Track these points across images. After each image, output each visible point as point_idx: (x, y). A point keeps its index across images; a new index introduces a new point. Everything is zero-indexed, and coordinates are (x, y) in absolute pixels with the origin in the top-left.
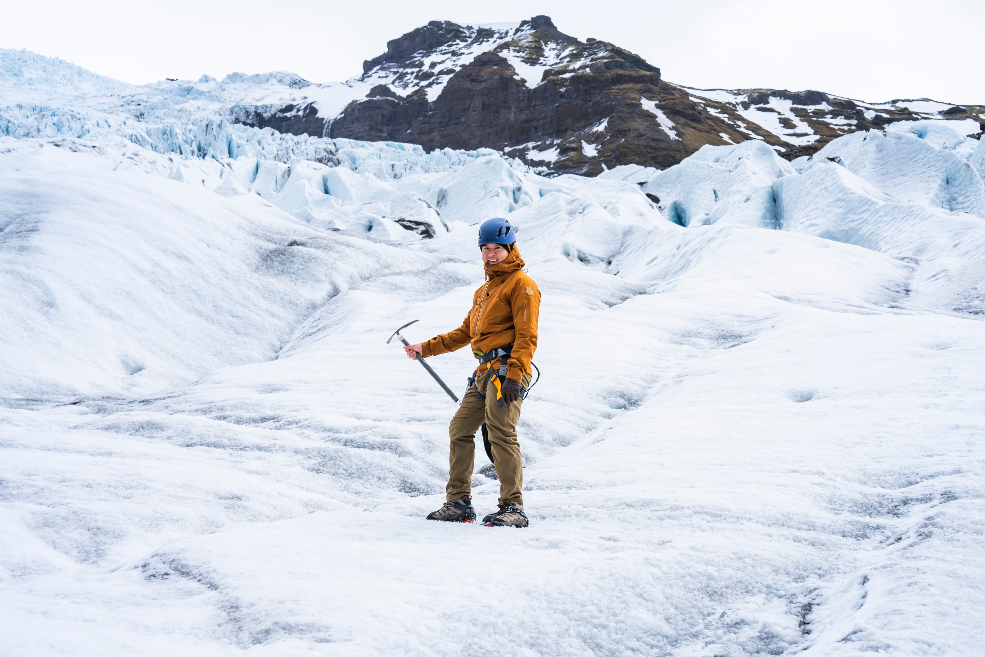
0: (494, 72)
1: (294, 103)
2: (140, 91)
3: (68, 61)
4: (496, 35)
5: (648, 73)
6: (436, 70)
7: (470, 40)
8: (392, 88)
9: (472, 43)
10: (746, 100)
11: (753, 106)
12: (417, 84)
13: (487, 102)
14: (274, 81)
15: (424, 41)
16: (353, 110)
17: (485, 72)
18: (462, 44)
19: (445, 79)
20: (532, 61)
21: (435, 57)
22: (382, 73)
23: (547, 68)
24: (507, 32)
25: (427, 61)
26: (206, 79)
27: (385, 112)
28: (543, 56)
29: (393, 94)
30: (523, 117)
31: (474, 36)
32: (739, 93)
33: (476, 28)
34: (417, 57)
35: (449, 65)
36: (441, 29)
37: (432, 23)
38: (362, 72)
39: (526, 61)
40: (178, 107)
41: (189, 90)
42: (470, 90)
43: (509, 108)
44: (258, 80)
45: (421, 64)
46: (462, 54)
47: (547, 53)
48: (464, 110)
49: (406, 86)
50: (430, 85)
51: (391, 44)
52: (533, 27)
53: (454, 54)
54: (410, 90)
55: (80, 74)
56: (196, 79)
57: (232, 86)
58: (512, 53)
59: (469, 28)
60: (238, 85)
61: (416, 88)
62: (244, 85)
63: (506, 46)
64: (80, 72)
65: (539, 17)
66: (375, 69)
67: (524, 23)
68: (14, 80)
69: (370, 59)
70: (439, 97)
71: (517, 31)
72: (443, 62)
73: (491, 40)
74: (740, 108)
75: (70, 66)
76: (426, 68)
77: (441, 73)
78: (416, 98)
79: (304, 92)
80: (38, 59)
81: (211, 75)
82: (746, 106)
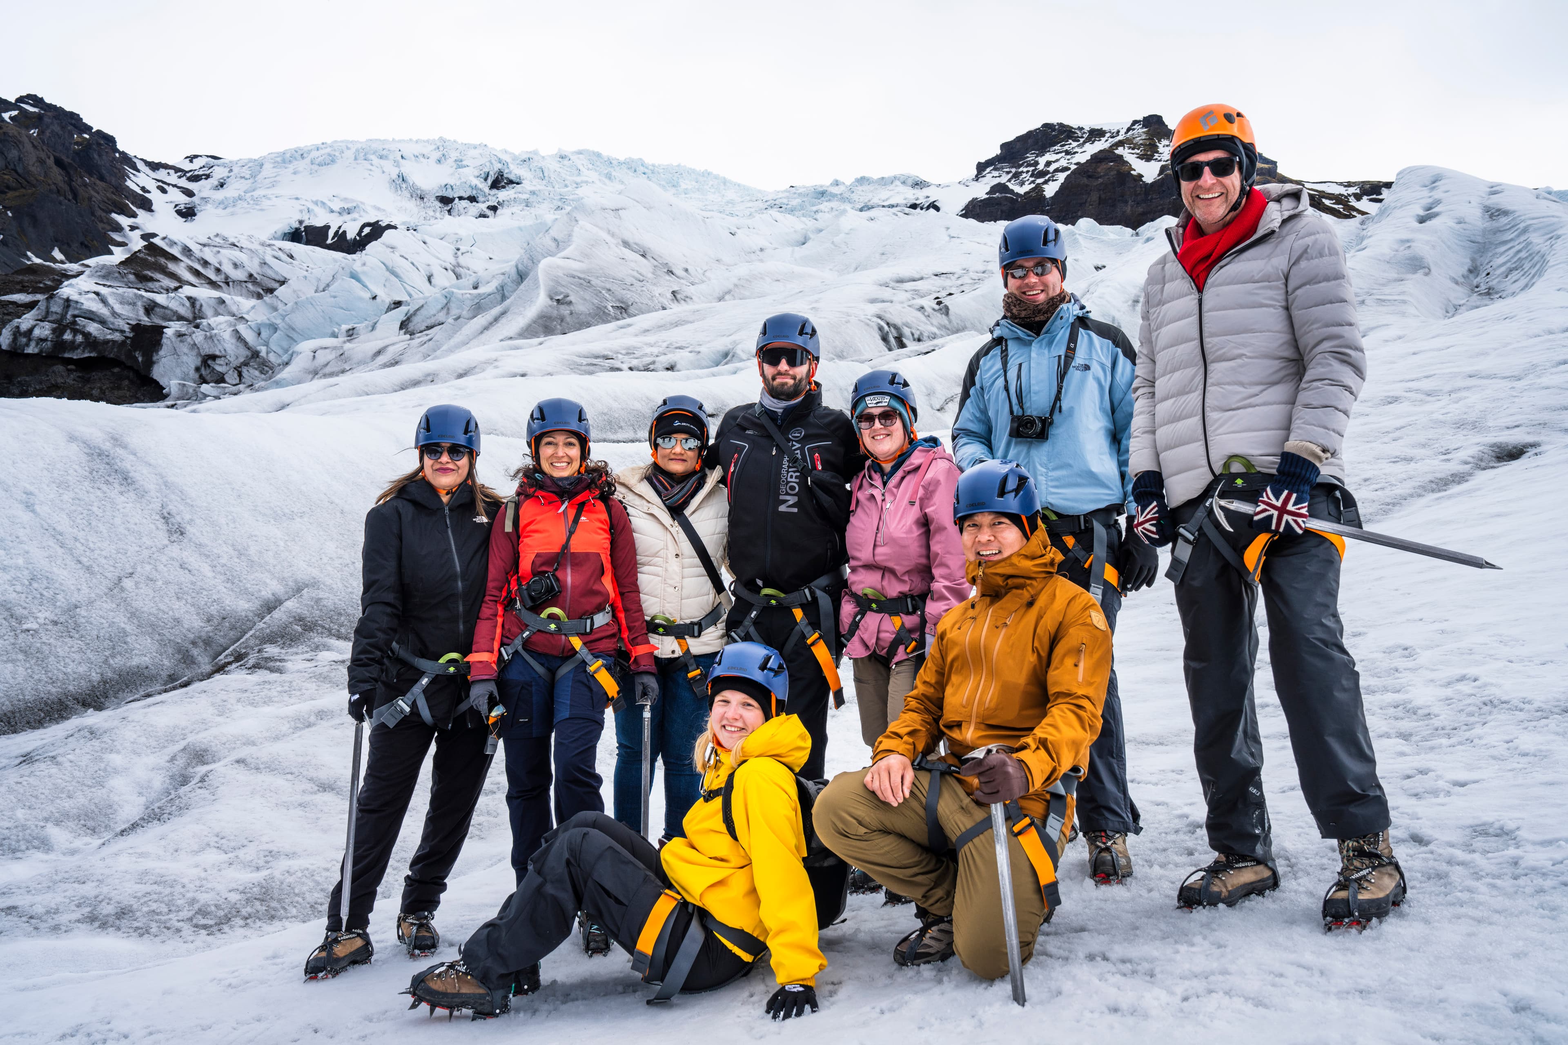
0: (1110, 168)
1: (918, 202)
2: (781, 195)
3: (715, 173)
4: (1108, 135)
5: (1266, 166)
6: (1051, 168)
7: (1082, 140)
8: (1011, 186)
9: (1085, 142)
10: (1358, 191)
11: (1365, 198)
12: (1033, 182)
13: (1103, 196)
14: (898, 183)
15: (1036, 143)
16: (974, 207)
17: (1102, 168)
18: (1075, 144)
19: (1062, 177)
20: (1147, 157)
21: (1048, 157)
22: (996, 173)
23: (1163, 163)
24: (1118, 132)
25: (1042, 161)
26: (837, 183)
27: (1004, 208)
28: (1157, 152)
29: (1012, 192)
30: (1140, 210)
31: (1085, 136)
32: (1349, 185)
33: (1087, 129)
34: (1030, 157)
35: (1063, 163)
36: (1054, 130)
37: (1045, 125)
38: (975, 172)
39: (1141, 157)
40: (814, 209)
41: (823, 193)
42: (1087, 186)
43: (1126, 202)
44: (884, 182)
45: (1037, 163)
46: (1076, 153)
47: (1161, 149)
48: (1081, 205)
49: (1022, 184)
50: (1046, 182)
51: (1004, 146)
52: (1144, 126)
53: (1067, 153)
54: (1027, 188)
55: (725, 183)
56: (828, 183)
57: (860, 188)
58: (1127, 150)
59: (1081, 129)
60: (865, 187)
61: (1033, 186)
62: (871, 187)
63: (1121, 143)
64: (725, 182)
65: (1150, 116)
66: (988, 170)
67: (1135, 122)
68: (673, 190)
69: (983, 161)
70: (1057, 193)
71: (1129, 130)
72: (1057, 161)
73: (1103, 139)
74: (1352, 199)
75: (716, 177)
76: (1041, 167)
77: (1057, 170)
78: (1033, 194)
79: (926, 192)
80: (691, 172)
81: (840, 179)
82: (1358, 197)
